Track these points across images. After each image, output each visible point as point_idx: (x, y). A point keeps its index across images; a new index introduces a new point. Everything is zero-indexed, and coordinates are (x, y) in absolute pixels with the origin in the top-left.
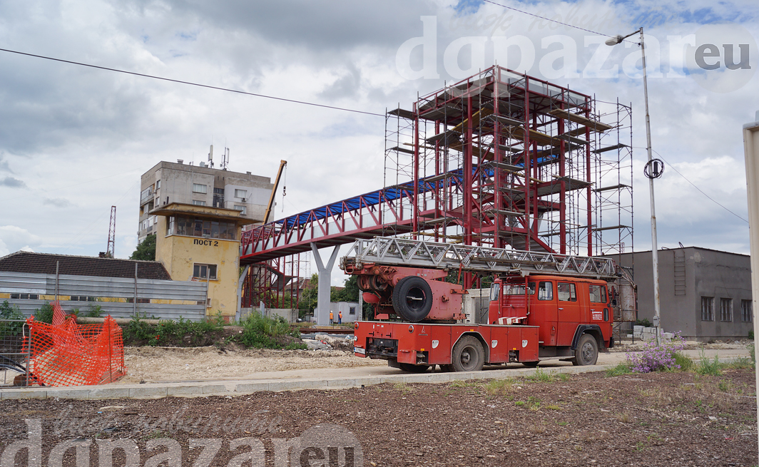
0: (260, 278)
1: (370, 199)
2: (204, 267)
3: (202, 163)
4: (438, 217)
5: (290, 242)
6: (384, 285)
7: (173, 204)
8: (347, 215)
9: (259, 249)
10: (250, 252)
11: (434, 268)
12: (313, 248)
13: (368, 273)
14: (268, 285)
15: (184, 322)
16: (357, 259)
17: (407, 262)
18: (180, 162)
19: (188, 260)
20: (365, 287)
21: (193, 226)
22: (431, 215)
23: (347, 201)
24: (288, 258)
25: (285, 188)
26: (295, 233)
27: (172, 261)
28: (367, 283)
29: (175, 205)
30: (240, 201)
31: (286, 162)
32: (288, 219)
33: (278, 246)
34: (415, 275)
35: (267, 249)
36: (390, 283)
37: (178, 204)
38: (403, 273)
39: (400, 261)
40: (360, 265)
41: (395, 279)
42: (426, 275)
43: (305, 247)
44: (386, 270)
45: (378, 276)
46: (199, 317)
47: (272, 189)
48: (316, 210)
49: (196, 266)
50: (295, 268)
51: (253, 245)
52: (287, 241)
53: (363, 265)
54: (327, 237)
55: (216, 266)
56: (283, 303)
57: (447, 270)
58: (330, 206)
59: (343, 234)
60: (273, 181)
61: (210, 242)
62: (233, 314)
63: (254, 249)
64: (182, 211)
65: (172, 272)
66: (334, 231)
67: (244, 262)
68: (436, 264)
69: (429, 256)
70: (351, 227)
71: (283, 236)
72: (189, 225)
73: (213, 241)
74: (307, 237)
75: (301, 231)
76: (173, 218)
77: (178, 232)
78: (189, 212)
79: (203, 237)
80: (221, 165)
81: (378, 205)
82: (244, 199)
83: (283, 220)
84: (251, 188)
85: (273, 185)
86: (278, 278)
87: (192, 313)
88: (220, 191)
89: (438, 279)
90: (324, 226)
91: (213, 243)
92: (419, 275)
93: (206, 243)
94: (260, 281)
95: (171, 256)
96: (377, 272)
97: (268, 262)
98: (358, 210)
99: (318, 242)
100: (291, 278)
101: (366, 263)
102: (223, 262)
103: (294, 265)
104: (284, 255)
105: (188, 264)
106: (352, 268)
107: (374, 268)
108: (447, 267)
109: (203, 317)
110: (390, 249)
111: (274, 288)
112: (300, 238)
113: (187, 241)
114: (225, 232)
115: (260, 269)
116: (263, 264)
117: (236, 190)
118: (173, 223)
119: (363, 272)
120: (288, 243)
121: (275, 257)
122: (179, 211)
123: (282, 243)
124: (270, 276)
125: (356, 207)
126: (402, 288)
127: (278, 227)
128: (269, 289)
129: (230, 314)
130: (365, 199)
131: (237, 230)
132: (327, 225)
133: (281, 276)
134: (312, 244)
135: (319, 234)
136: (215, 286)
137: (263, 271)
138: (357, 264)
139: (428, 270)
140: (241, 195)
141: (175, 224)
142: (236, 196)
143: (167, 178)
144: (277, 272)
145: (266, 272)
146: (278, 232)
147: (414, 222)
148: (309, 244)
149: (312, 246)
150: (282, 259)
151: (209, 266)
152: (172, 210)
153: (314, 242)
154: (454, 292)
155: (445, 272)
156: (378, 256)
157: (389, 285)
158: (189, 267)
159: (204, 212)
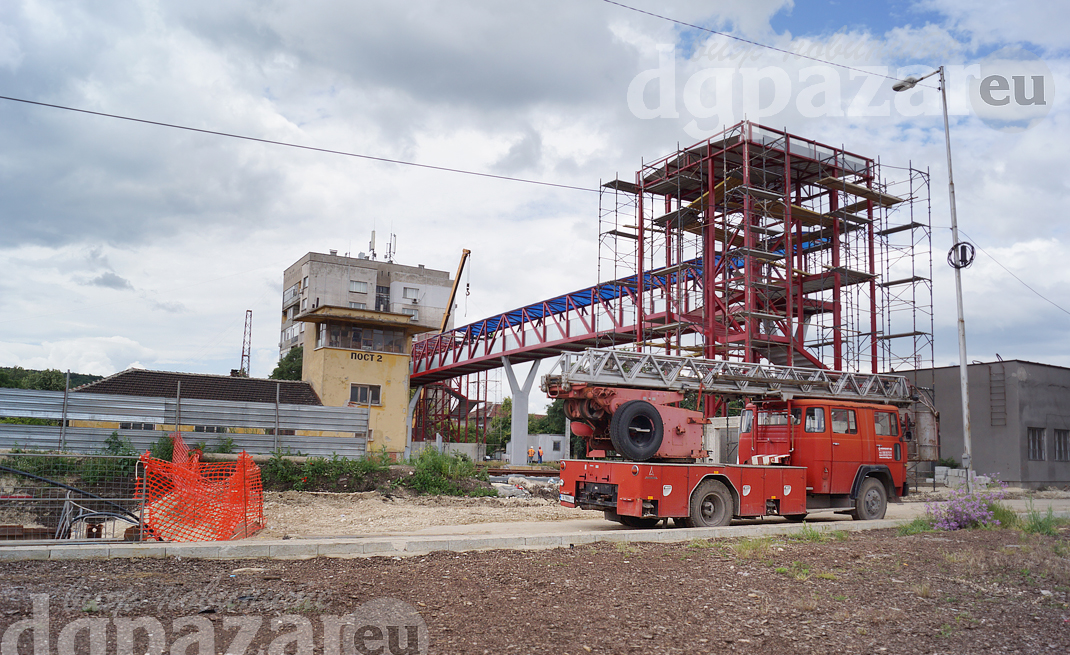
0: (436, 403)
1: (579, 299)
2: (364, 388)
3: (361, 254)
4: (669, 322)
5: (475, 357)
6: (599, 412)
7: (325, 307)
8: (549, 321)
9: (435, 366)
10: (423, 369)
11: (665, 389)
12: (505, 364)
13: (577, 396)
14: (446, 413)
15: (339, 459)
16: (563, 378)
17: (630, 382)
18: (334, 253)
19: (344, 380)
20: (573, 415)
21: (351, 335)
22: (660, 320)
23: (549, 302)
25: (468, 285)
26: (482, 344)
27: (323, 381)
28: (577, 410)
29: (327, 309)
30: (410, 302)
31: (470, 252)
32: (472, 326)
33: (459, 361)
34: (639, 399)
35: (445, 365)
36: (607, 409)
37: (330, 307)
38: (624, 397)
39: (620, 381)
40: (568, 386)
41: (614, 404)
42: (655, 399)
43: (494, 363)
44: (602, 392)
45: (591, 400)
46: (357, 454)
47: (451, 286)
48: (508, 315)
49: (354, 388)
50: (482, 390)
51: (427, 359)
52: (471, 355)
53: (571, 385)
54: (523, 350)
55: (379, 387)
56: (466, 436)
57: (683, 392)
58: (527, 308)
59: (545, 345)
60: (453, 277)
61: (372, 356)
62: (401, 450)
63: (429, 365)
64: (336, 317)
65: (324, 395)
66: (533, 342)
67: (415, 382)
68: (668, 384)
69: (659, 374)
70: (554, 336)
71: (466, 349)
72: (345, 334)
73: (376, 355)
74: (497, 350)
75: (490, 342)
76: (325, 326)
77: (331, 344)
78: (344, 317)
79: (362, 351)
80: (386, 257)
81: (590, 307)
82: (415, 300)
83: (466, 326)
84: (424, 286)
85: (453, 281)
86: (460, 403)
87: (349, 448)
88: (385, 290)
89: (669, 405)
90: (520, 335)
91: (375, 358)
92: (645, 399)
93: (367, 357)
94: (436, 406)
95: (322, 374)
96: (590, 394)
97: (447, 382)
98: (564, 314)
99: (511, 356)
100: (477, 402)
101: (575, 383)
102: (388, 382)
103: (480, 385)
104: (468, 373)
105: (344, 385)
106: (558, 389)
107: (586, 390)
108: (682, 388)
109: (362, 453)
110: (606, 364)
111: (455, 416)
112: (488, 351)
113: (343, 355)
114: (391, 343)
115: (436, 391)
116: (440, 385)
117: (405, 289)
118: (324, 332)
119: (571, 396)
120: (472, 358)
121: (456, 376)
122: (332, 317)
123: (464, 358)
124: (450, 401)
125: (561, 309)
126: (623, 417)
127: (459, 337)
128: (448, 417)
129: (398, 449)
130: (573, 299)
131: (406, 340)
132: (524, 333)
133: (463, 400)
134: (503, 358)
135: (513, 346)
136: (379, 414)
137: (440, 393)
138: (563, 385)
139: (658, 392)
140: (411, 295)
141: (327, 333)
142: (405, 297)
143: (317, 274)
144: (458, 395)
145: (443, 395)
146: (460, 342)
147: (637, 328)
148: (499, 359)
149: (504, 360)
150: (464, 377)
151: (372, 387)
152: (324, 316)
153: (506, 356)
154: (692, 422)
155: (680, 394)
156: (592, 374)
157: (605, 412)
158: (345, 388)
159: (364, 317)
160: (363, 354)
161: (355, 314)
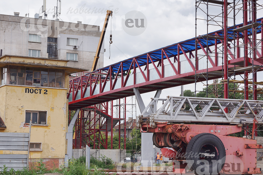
0: (90, 121)
1: (188, 46)
2: (35, 113)
3: (36, 15)
4: (247, 66)
5: (115, 88)
6: (178, 142)
7: (6, 56)
9: (88, 95)
10: (79, 97)
11: (228, 124)
12: (136, 93)
13: (161, 132)
14: (97, 127)
16: (151, 118)
17: (200, 119)
18: (17, 14)
19: (20, 108)
20: (160, 144)
21: (25, 75)
22: (241, 64)
23: (166, 49)
24: (115, 102)
25: (111, 36)
26: (119, 80)
27: (5, 109)
28: (162, 141)
29: (7, 58)
30: (72, 48)
31: (112, 12)
32: (113, 66)
33: (104, 91)
34: (208, 132)
35: (94, 94)
36: (183, 140)
37: (10, 57)
38: (196, 130)
39: (193, 119)
40: (154, 124)
41: (188, 136)
42: (220, 132)
43: (129, 93)
44: (179, 128)
45: (172, 134)
48: (137, 58)
49: (28, 113)
50: (122, 110)
51: (82, 90)
52: (112, 87)
53: (156, 124)
54: (148, 83)
55: (45, 112)
56: (112, 143)
57: (241, 125)
58: (150, 53)
59: (163, 80)
61: (40, 90)
62: (62, 157)
63: (83, 94)
64: (14, 63)
65: (6, 119)
66: (155, 77)
67: (72, 107)
68: (230, 120)
69: (222, 113)
71: (108, 83)
72: (21, 75)
73: (43, 89)
74: (130, 83)
75: (125, 77)
76: (6, 69)
77: (11, 83)
78: (20, 63)
79: (33, 86)
80: (54, 16)
81: (195, 51)
82: (75, 47)
83: (108, 67)
84: (82, 36)
85: (101, 32)
86: (107, 120)
87: (16, 162)
88: (54, 40)
89: (231, 135)
90: (146, 72)
91: (43, 91)
92: (212, 131)
93: (36, 91)
94: (90, 123)
95: (4, 104)
96: (170, 130)
97: (97, 106)
99: (140, 87)
100: (119, 120)
101: (160, 122)
102: (52, 109)
103: (121, 108)
104: (112, 99)
105: (20, 112)
106: (147, 126)
107: (167, 127)
108: (241, 123)
109: (25, 165)
110: (183, 107)
111: (103, 130)
112: (124, 84)
113: (20, 90)
114: (54, 80)
115: (90, 112)
116: (92, 108)
117: (68, 39)
118: (6, 74)
119: (156, 131)
120: (113, 89)
121: (104, 102)
122: (11, 63)
123: (107, 89)
124: (99, 119)
125: (175, 54)
126: (194, 146)
128: (98, 131)
129: (60, 157)
130: (182, 46)
131: (64, 79)
132: (148, 71)
133: (109, 118)
134: (134, 90)
135: (141, 80)
136: (46, 131)
137: (92, 113)
138: (151, 124)
139: (222, 127)
140: (73, 43)
141: (8, 75)
142: (68, 45)
143: (5, 30)
144: (105, 115)
145: (95, 115)
146: (104, 78)
147: (224, 68)
148: (132, 90)
149: (135, 91)
150: (110, 103)
151: (40, 112)
152: (5, 63)
153: (136, 88)
154: (248, 147)
155: (239, 127)
156: (172, 114)
157: (183, 142)
158: (21, 114)
159: (34, 63)
160: (34, 89)
161: (27, 61)
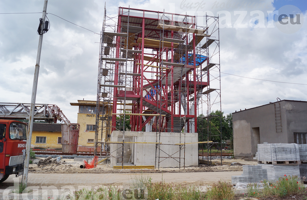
2: (91, 126)
19: (84, 123)
49: (88, 125)
64: (82, 103)
77: (80, 112)
105: (84, 125)
113: (84, 115)
158: (85, 126)
159: (91, 103)
160: (91, 115)
